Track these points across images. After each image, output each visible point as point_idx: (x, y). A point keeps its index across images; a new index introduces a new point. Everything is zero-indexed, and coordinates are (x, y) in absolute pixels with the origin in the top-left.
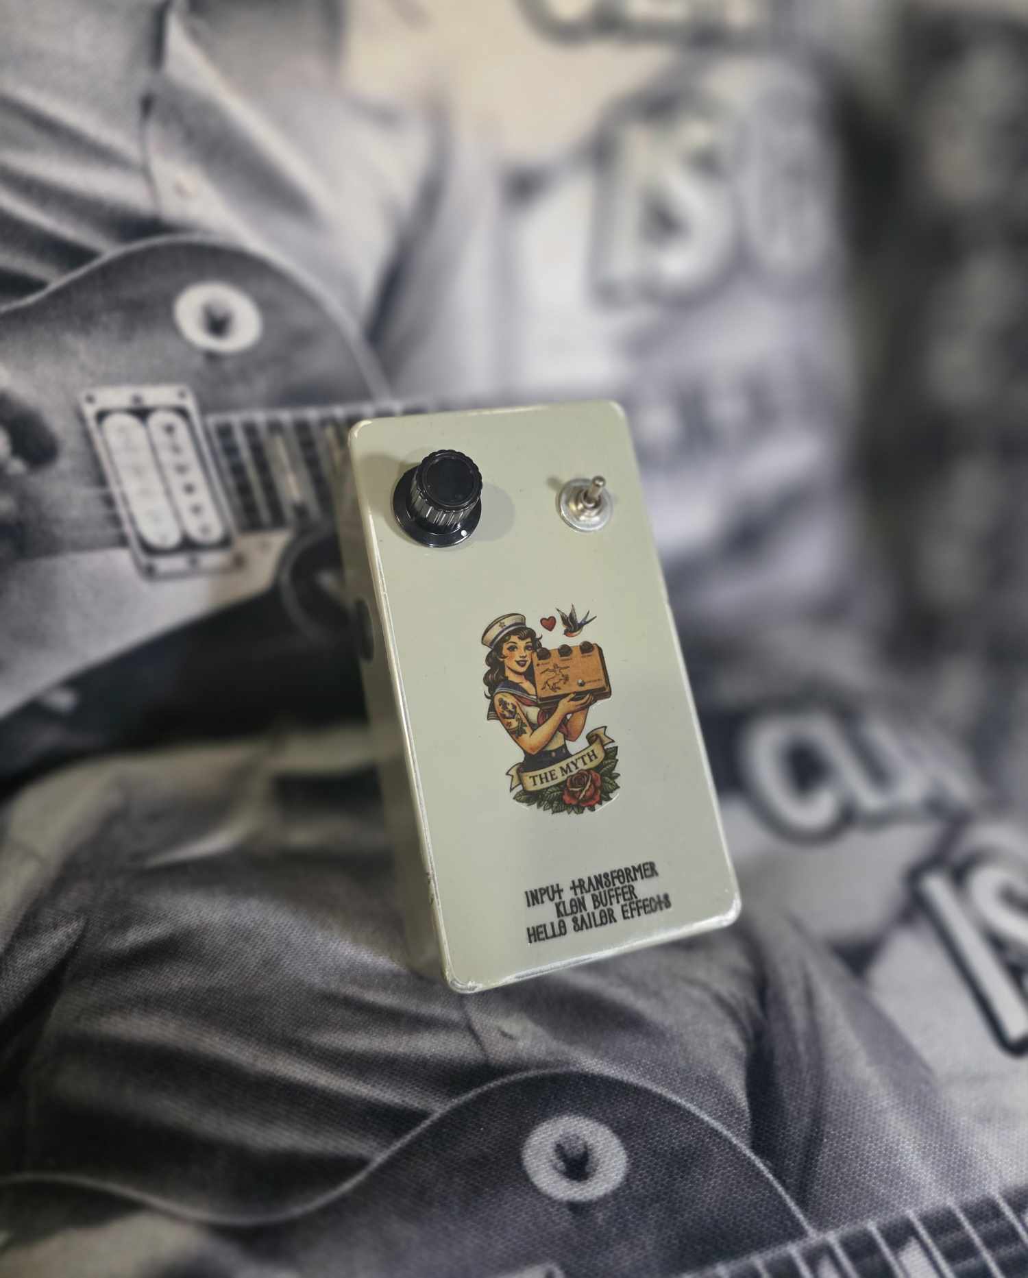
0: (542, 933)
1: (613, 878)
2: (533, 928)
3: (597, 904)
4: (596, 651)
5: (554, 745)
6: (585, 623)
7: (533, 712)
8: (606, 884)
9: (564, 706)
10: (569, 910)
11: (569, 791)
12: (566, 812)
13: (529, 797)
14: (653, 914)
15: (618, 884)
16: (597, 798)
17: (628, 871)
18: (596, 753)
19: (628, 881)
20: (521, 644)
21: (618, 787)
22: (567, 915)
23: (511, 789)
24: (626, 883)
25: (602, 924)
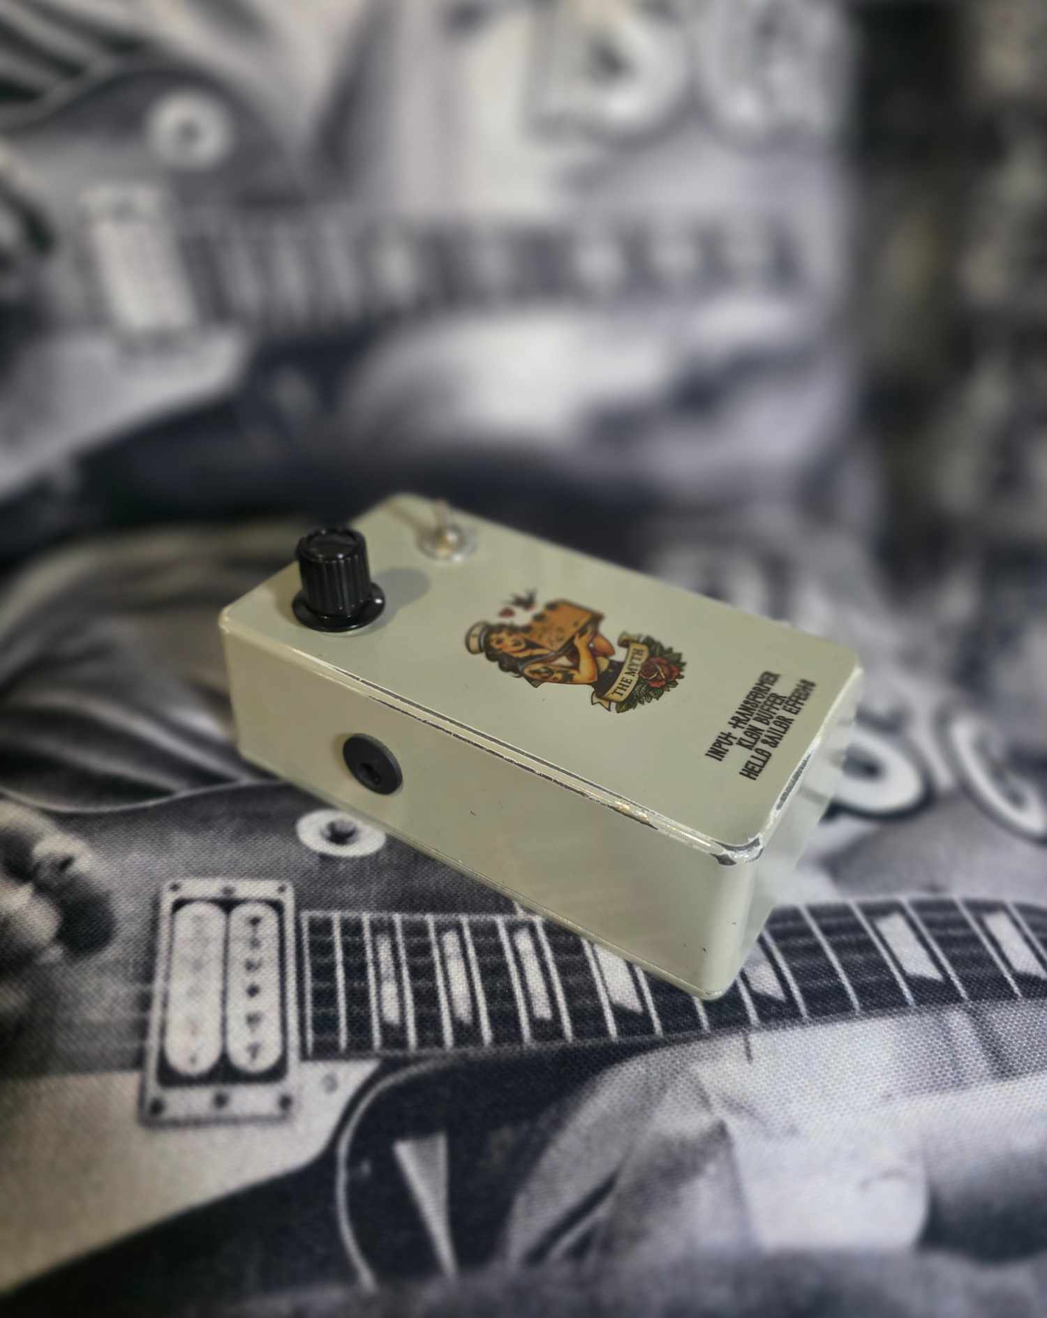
0: (753, 767)
1: (753, 700)
2: (743, 771)
3: (765, 721)
4: (560, 604)
5: (604, 666)
6: (532, 597)
8: (753, 707)
9: (580, 643)
10: (752, 740)
11: (651, 680)
12: (665, 692)
13: (629, 703)
15: (761, 700)
16: (675, 669)
17: (757, 689)
18: (638, 649)
20: (503, 635)
21: (680, 654)
23: (609, 709)
24: (766, 695)
25: (786, 729)
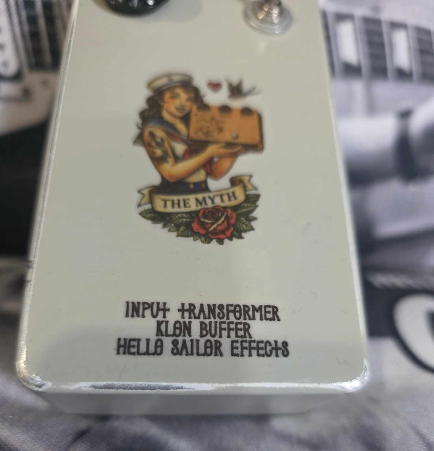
0: (133, 346)
2: (125, 340)
3: (204, 332)
6: (251, 94)
7: (180, 148)
8: (218, 315)
9: (212, 150)
10: (171, 330)
11: (199, 221)
12: (191, 238)
16: (229, 233)
18: (236, 194)
19: (245, 319)
21: (253, 229)
22: (167, 335)
23: (139, 206)
25: (205, 354)
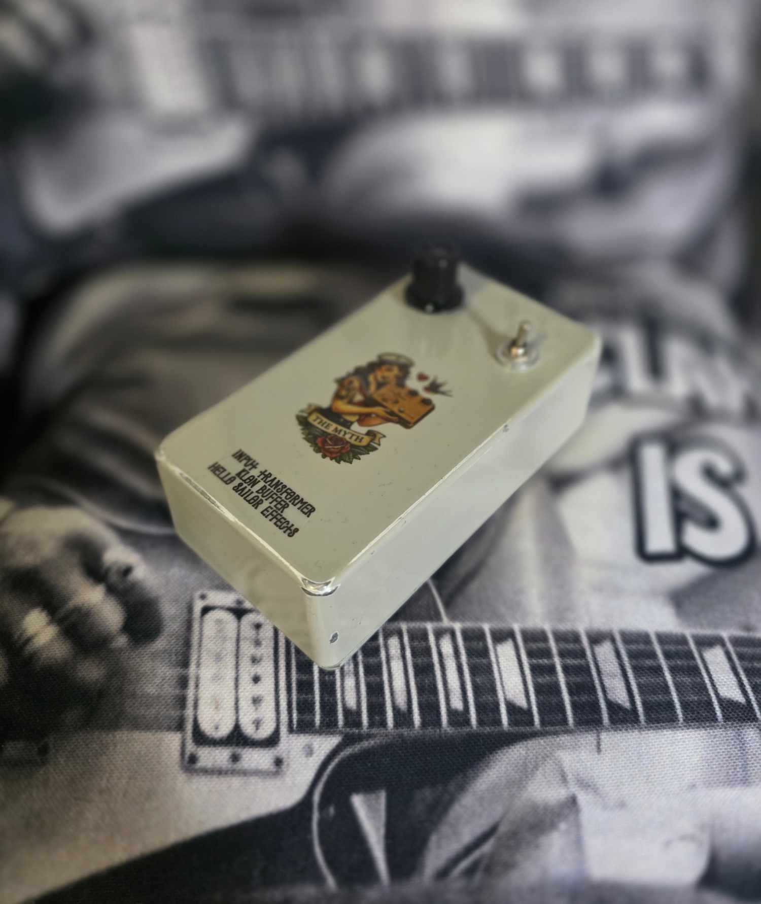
1: (285, 491)
3: (261, 491)
4: (428, 408)
5: (348, 418)
6: (443, 393)
7: (359, 398)
8: (278, 490)
9: (378, 410)
13: (303, 421)
14: (277, 528)
15: (284, 496)
16: (334, 455)
17: (297, 498)
18: (363, 440)
19: (290, 502)
20: (395, 372)
21: (351, 463)
22: (241, 479)
24: (288, 501)
25: (249, 501)
